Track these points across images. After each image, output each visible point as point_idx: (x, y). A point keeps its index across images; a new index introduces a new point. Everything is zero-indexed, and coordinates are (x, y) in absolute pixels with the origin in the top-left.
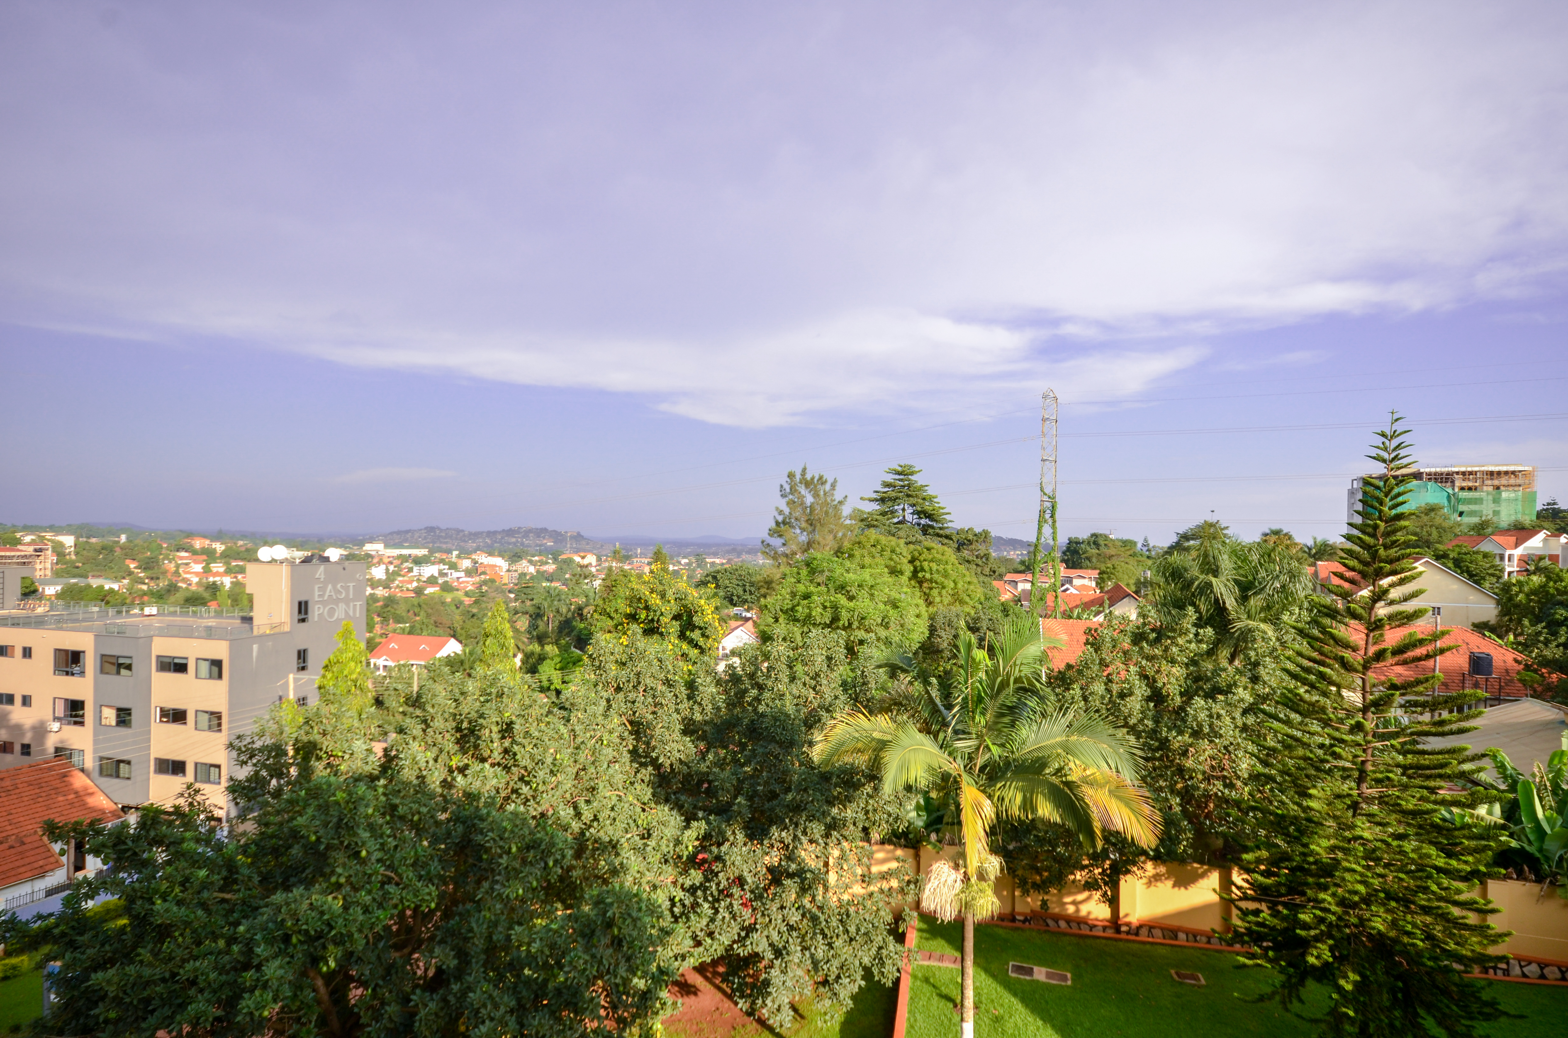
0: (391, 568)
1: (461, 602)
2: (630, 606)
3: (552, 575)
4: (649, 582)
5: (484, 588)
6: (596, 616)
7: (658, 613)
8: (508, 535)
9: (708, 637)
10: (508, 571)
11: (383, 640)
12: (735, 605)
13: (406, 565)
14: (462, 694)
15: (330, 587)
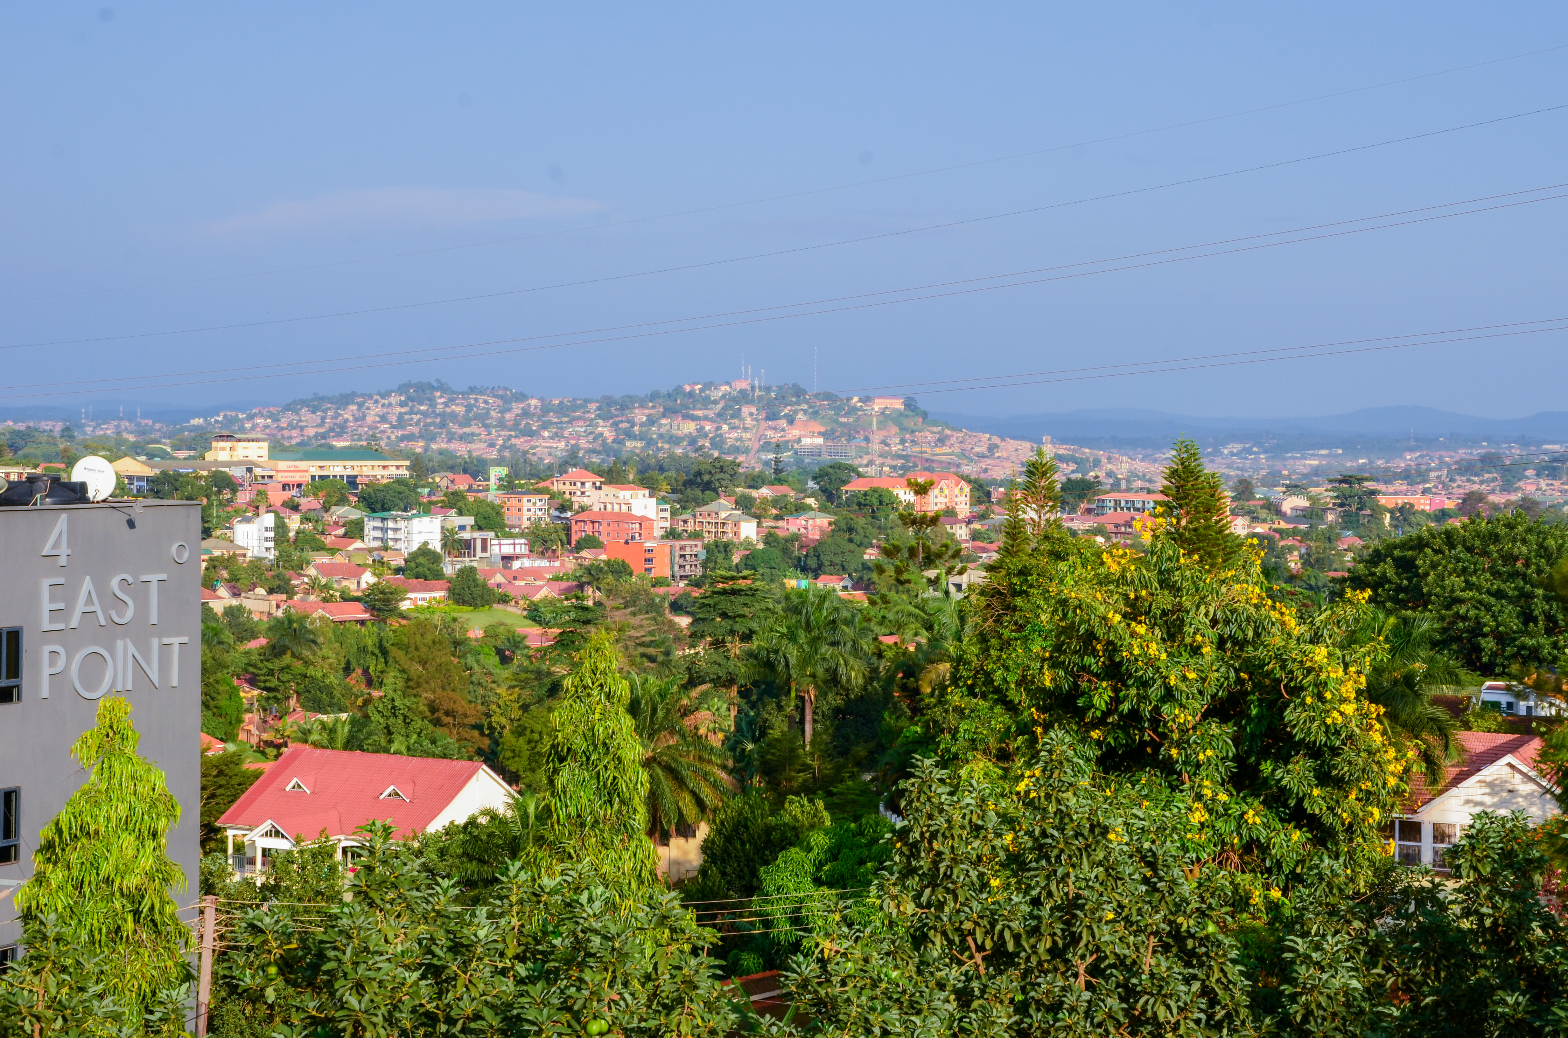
0: (294, 523)
1: (516, 643)
2: (1055, 665)
3: (817, 551)
4: (1122, 580)
5: (591, 596)
6: (955, 697)
7: (1155, 692)
8: (669, 412)
9: (1341, 783)
10: (672, 534)
11: (267, 766)
12: (1487, 671)
13: (340, 512)
14: (456, 948)
15: (87, 584)
